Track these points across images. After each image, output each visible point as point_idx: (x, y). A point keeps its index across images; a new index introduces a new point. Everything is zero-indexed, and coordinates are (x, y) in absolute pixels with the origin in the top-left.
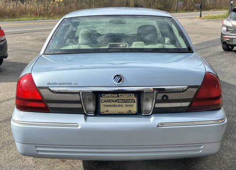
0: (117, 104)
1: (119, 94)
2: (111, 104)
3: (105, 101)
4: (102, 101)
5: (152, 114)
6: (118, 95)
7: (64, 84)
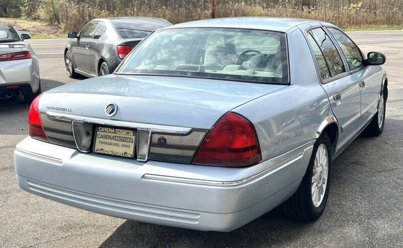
0: (113, 141)
1: (117, 130)
2: (107, 141)
3: (101, 137)
4: (99, 136)
5: (148, 160)
6: (115, 131)
7: (64, 109)
